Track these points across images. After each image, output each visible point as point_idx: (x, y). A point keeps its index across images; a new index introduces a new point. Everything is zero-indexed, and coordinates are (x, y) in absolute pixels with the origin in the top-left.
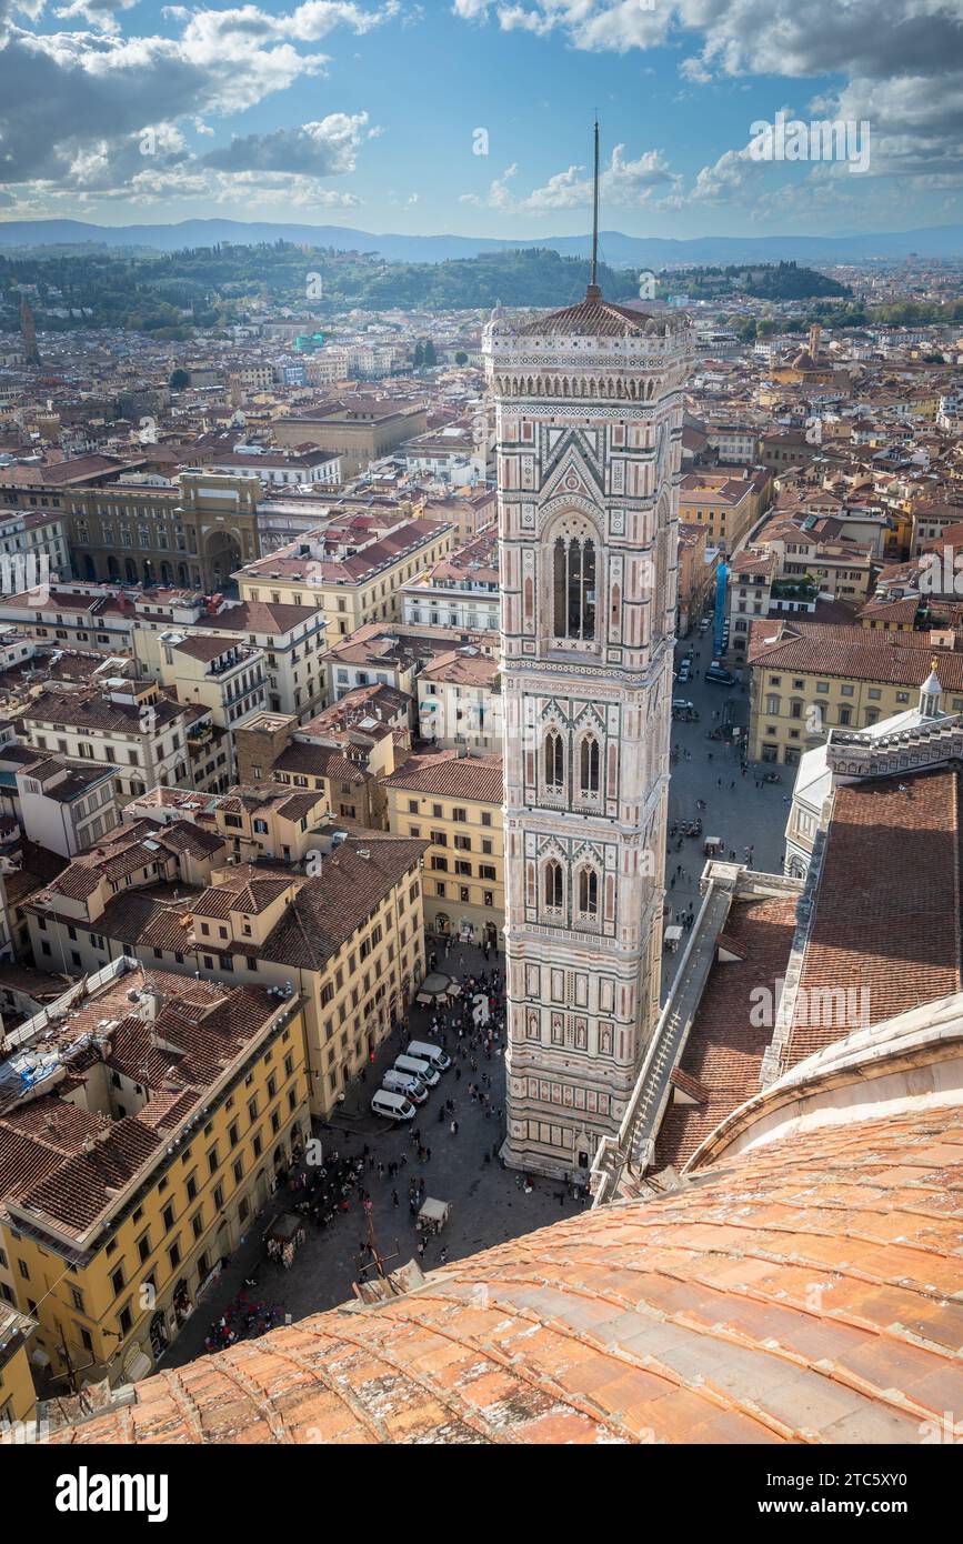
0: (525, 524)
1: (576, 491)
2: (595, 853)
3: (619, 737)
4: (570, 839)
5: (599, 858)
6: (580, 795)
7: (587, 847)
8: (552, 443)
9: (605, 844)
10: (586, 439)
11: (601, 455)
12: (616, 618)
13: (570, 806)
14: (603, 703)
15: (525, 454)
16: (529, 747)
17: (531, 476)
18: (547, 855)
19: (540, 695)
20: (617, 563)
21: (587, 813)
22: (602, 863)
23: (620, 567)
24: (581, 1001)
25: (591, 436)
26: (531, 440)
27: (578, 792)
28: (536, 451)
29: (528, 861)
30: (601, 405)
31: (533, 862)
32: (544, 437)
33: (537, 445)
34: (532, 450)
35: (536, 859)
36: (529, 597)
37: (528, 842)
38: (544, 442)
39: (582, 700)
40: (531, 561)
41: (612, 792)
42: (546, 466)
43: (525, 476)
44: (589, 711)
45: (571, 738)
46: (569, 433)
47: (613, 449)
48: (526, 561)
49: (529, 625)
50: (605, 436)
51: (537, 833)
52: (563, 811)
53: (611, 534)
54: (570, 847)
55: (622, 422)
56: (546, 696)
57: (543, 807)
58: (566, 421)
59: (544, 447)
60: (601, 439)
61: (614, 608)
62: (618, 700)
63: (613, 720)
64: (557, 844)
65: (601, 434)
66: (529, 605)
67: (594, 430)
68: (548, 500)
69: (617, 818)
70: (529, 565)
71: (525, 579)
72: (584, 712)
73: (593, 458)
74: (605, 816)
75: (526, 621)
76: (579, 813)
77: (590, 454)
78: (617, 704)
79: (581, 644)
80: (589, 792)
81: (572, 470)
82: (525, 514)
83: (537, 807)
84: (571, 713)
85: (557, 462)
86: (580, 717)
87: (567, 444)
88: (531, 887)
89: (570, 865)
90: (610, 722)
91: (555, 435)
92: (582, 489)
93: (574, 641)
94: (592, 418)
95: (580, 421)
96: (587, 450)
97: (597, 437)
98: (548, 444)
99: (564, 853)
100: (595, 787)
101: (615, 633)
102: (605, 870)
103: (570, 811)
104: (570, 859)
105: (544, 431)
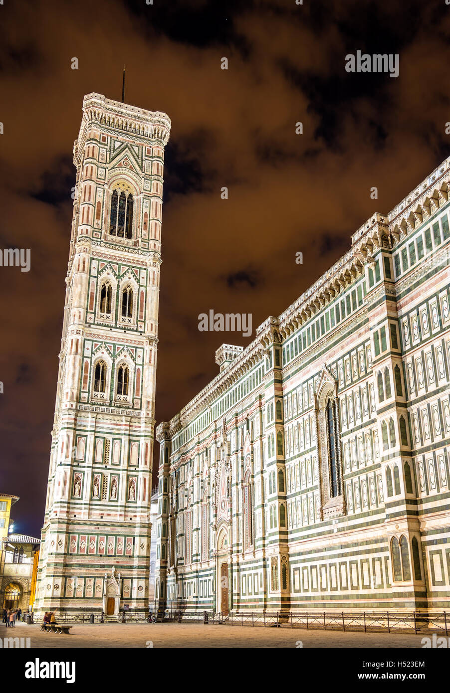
0: (99, 177)
1: (128, 167)
2: (130, 353)
3: (146, 287)
4: (115, 345)
5: (132, 356)
6: (121, 320)
7: (126, 349)
8: (117, 146)
9: (136, 348)
10: (133, 149)
11: (140, 157)
12: (145, 228)
13: (116, 323)
14: (138, 268)
15: (102, 148)
16: (93, 289)
17: (104, 158)
18: (99, 354)
19: (101, 260)
20: (146, 203)
21: (125, 329)
22: (134, 359)
23: (148, 205)
24: (116, 461)
25: (136, 149)
26: (106, 143)
27: (120, 317)
28: (108, 148)
29: (85, 359)
30: (140, 138)
31: (89, 360)
32: (113, 143)
33: (109, 145)
34: (106, 147)
35: (91, 358)
36: (99, 211)
37: (86, 348)
38: (113, 145)
39: (126, 265)
40: (101, 194)
41: (141, 317)
42: (113, 155)
43: (101, 157)
44: (130, 271)
45: (118, 285)
46: (125, 144)
47: (146, 156)
48: (98, 193)
49: (98, 224)
50: (142, 150)
51: (93, 341)
52: (111, 327)
53: (144, 190)
54: (114, 350)
55: (150, 147)
56: (105, 261)
57: (98, 325)
58: (124, 139)
59: (112, 147)
60: (140, 151)
61: (145, 224)
62: (146, 267)
63: (143, 278)
64: (106, 347)
65: (140, 149)
66: (98, 215)
67: (137, 146)
68: (113, 168)
69: (144, 332)
70: (100, 196)
71: (97, 202)
72: (127, 271)
73: (136, 157)
74: (137, 331)
75: (96, 221)
76: (121, 328)
77: (135, 155)
78: (145, 269)
79: (125, 240)
80: (127, 318)
81: (126, 159)
82: (99, 173)
83: (94, 324)
84: (119, 271)
85: (118, 154)
86: (125, 274)
87: (124, 149)
88: (86, 377)
89: (114, 361)
90: (141, 279)
91: (118, 144)
92: (131, 167)
93: (120, 239)
94: (136, 142)
95: (131, 142)
96: (134, 153)
97: (139, 149)
98: (114, 146)
99: (110, 353)
100: (130, 315)
101: (145, 235)
102: (136, 364)
103: (116, 327)
104: (114, 356)
105: (113, 141)
